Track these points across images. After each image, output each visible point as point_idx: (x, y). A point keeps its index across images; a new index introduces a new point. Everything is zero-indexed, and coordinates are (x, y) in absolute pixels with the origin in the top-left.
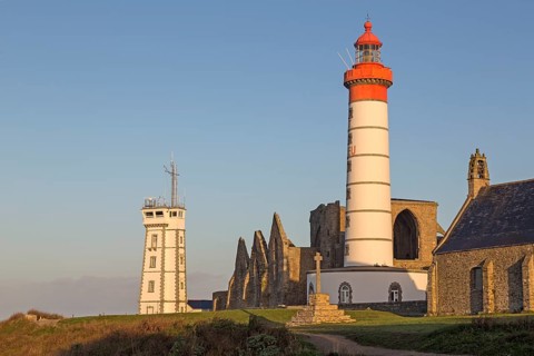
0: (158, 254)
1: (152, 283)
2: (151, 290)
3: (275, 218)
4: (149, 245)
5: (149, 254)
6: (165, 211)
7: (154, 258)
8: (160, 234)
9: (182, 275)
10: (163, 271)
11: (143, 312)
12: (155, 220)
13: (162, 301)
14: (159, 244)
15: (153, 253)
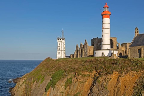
0: (60, 47)
1: (59, 53)
2: (59, 54)
3: (85, 40)
4: (58, 45)
5: (58, 47)
6: (61, 39)
7: (59, 48)
8: (60, 43)
9: (65, 51)
10: (61, 50)
11: (58, 58)
12: (59, 41)
13: (61, 56)
14: (60, 45)
15: (59, 47)
